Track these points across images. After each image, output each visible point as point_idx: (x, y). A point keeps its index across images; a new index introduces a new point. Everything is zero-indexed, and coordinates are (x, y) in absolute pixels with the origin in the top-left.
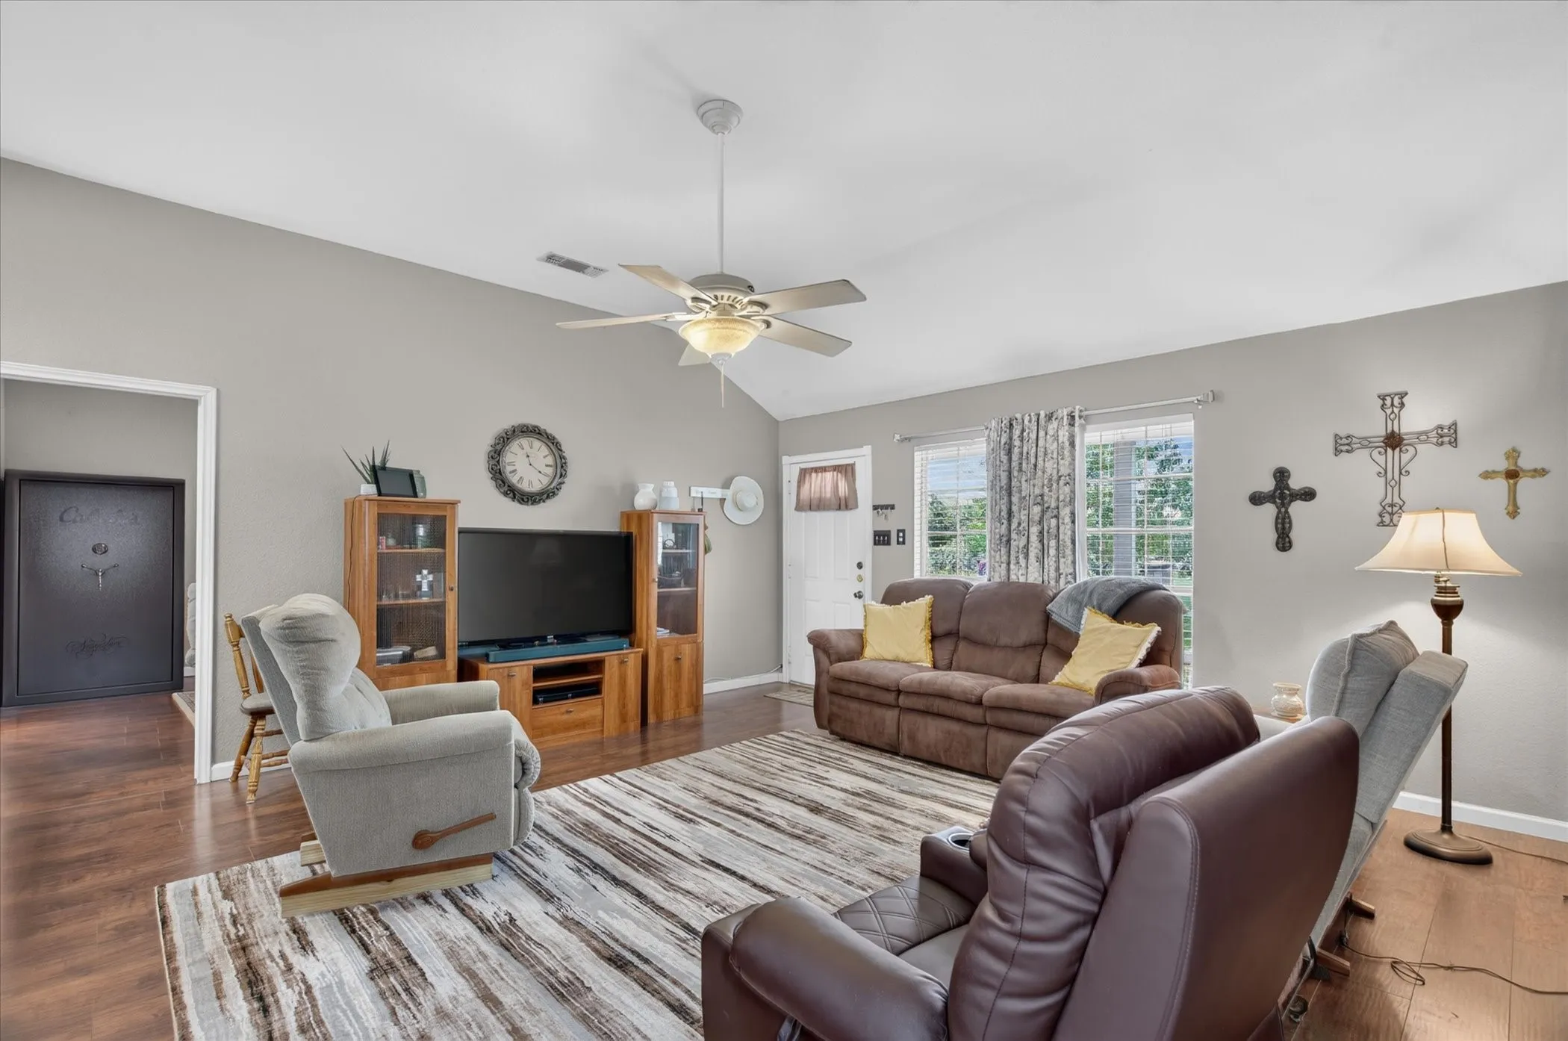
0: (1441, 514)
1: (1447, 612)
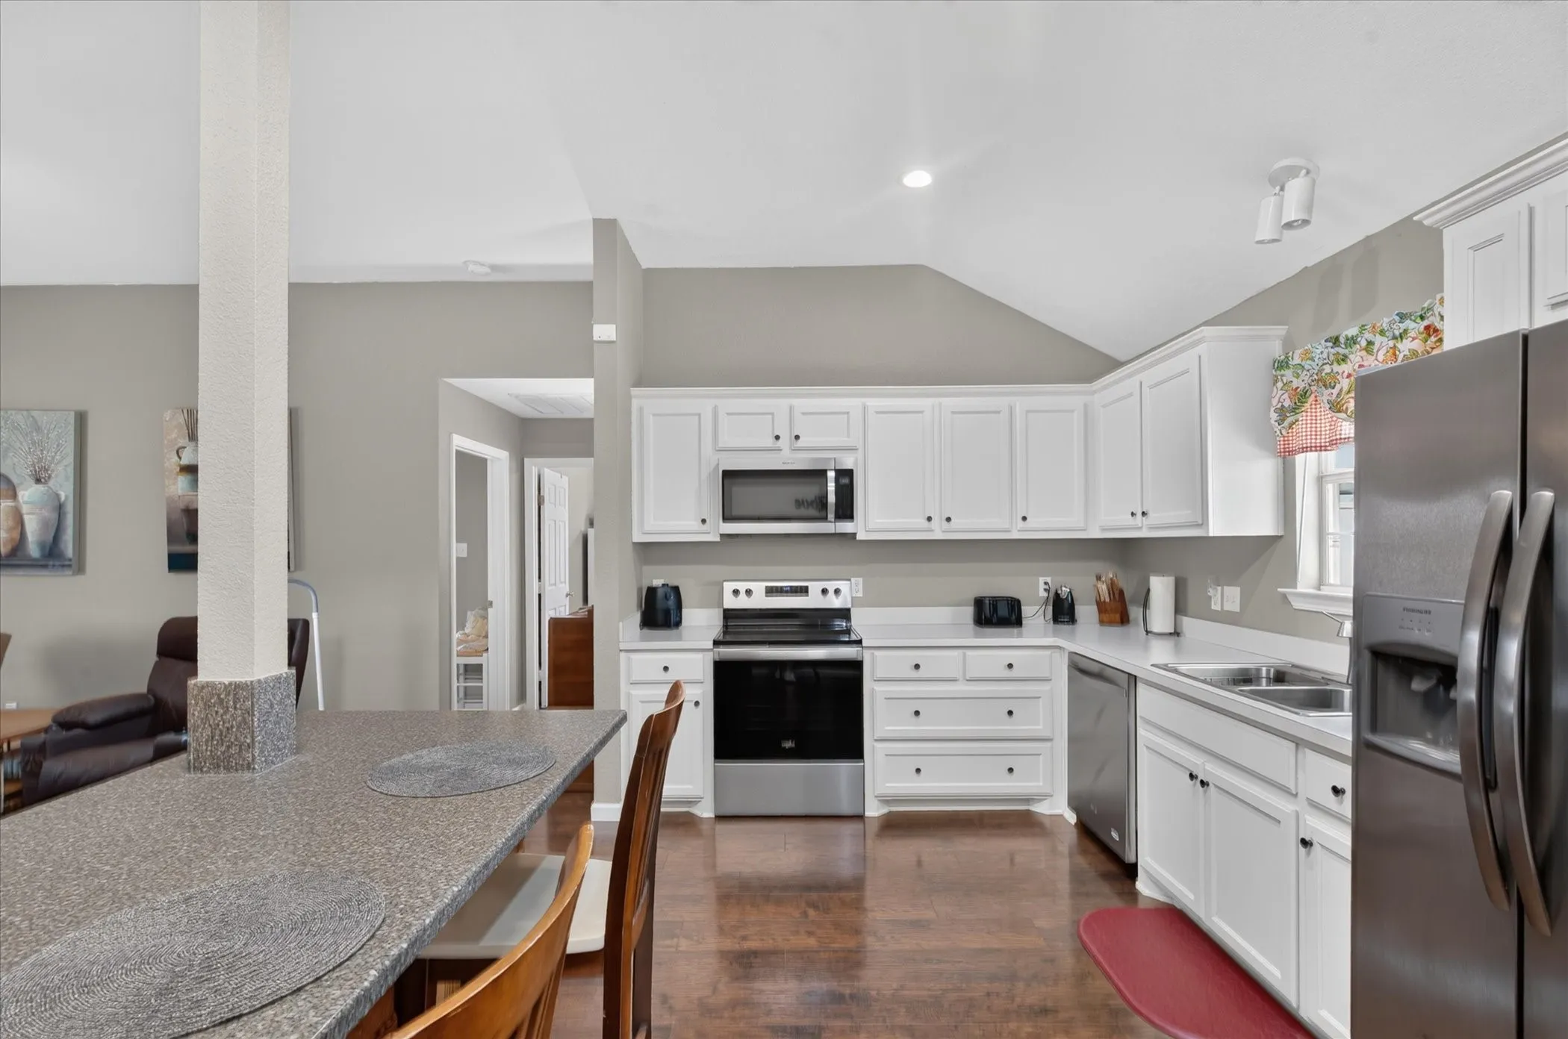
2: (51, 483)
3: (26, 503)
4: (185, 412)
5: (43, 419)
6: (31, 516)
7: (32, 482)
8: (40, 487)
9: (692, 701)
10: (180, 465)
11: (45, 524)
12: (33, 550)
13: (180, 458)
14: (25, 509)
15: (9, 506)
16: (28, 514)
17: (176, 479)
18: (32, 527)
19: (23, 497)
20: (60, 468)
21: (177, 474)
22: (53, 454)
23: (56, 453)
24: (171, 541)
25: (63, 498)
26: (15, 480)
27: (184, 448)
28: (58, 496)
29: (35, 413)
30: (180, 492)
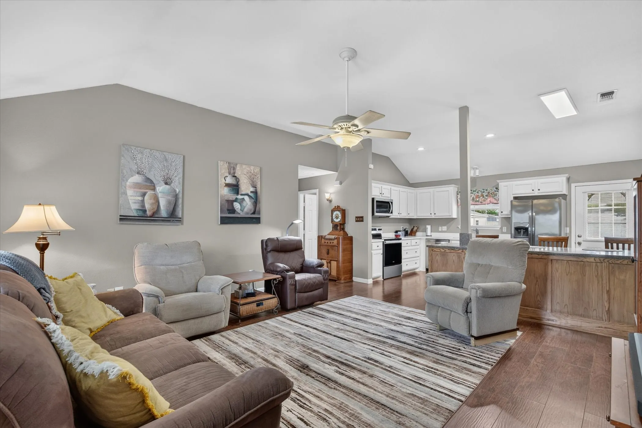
0: (43, 207)
1: (42, 248)
2: (172, 184)
3: (160, 192)
4: (228, 163)
5: (169, 156)
6: (162, 199)
7: (163, 183)
8: (167, 186)
9: (380, 254)
10: (225, 183)
11: (169, 202)
12: (164, 213)
13: (225, 180)
14: (160, 195)
15: (151, 193)
16: (161, 197)
17: (224, 188)
18: (163, 203)
19: (159, 189)
20: (177, 178)
21: (225, 186)
22: (174, 172)
23: (175, 172)
24: (222, 211)
25: (178, 191)
26: (155, 181)
27: (227, 177)
28: (175, 191)
29: (165, 153)
30: (225, 193)
